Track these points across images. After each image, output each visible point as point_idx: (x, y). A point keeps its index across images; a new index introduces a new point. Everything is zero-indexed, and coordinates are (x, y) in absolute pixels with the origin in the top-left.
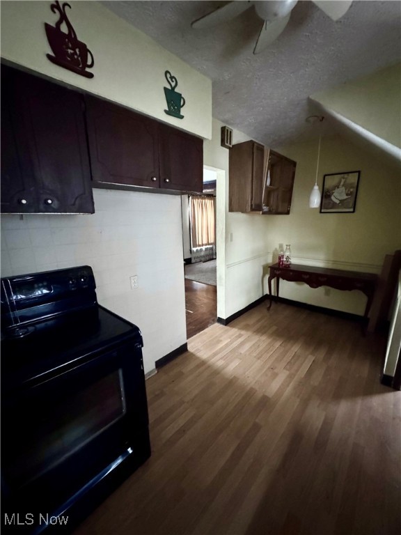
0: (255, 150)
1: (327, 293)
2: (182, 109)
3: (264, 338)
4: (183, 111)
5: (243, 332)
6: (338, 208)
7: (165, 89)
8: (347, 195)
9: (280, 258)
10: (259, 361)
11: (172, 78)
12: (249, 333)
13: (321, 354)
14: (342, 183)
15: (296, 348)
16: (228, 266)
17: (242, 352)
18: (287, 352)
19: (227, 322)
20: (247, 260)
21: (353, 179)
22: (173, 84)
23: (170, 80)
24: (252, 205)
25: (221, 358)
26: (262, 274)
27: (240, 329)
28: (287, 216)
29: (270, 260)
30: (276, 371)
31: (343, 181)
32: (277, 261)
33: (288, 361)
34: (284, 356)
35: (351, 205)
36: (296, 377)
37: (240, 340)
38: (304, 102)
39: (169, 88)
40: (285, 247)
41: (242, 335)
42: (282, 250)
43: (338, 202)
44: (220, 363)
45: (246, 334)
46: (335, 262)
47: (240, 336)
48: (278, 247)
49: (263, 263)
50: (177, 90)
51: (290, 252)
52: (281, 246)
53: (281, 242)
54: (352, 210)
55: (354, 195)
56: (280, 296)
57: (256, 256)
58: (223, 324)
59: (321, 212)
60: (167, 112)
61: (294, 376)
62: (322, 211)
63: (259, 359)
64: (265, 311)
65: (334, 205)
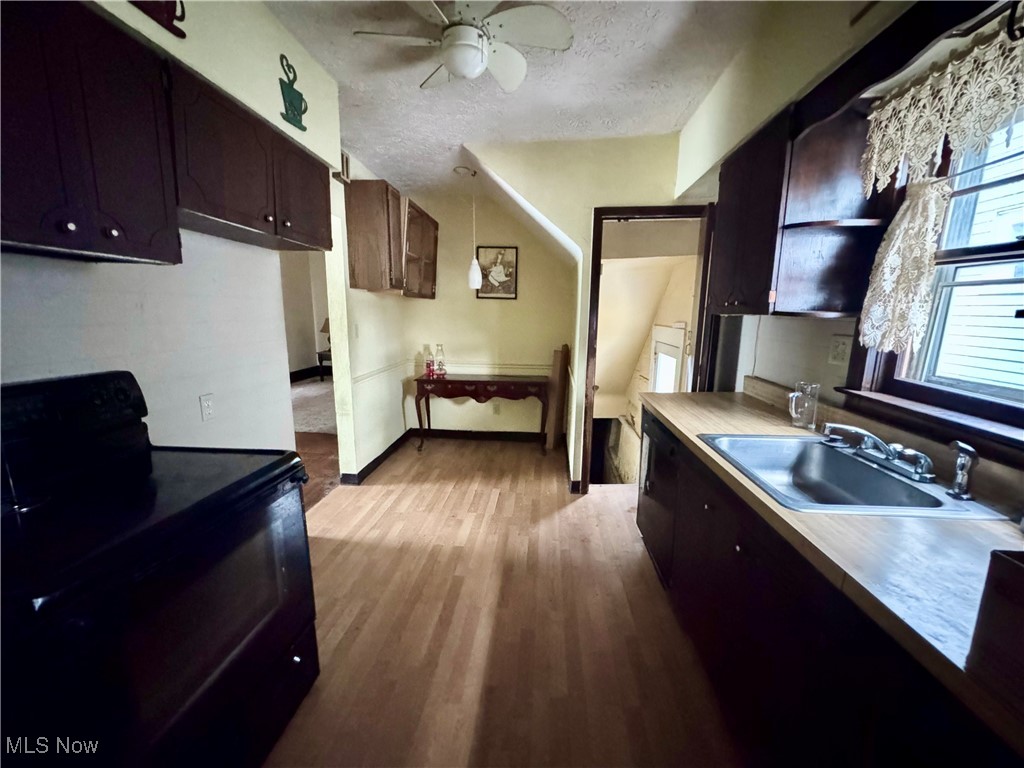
0: (390, 197)
1: (497, 410)
2: (303, 116)
3: (427, 486)
4: (306, 119)
5: (392, 487)
6: (497, 292)
7: (281, 80)
8: (506, 276)
9: (428, 366)
10: (432, 514)
11: (290, 67)
12: (403, 486)
13: (506, 484)
14: (499, 261)
15: (475, 486)
16: (355, 380)
17: (402, 511)
18: (465, 493)
19: (361, 478)
20: (380, 371)
21: (510, 255)
22: (291, 76)
23: (286, 68)
24: (391, 279)
25: (373, 528)
26: (401, 396)
27: (386, 484)
28: (431, 301)
29: (411, 372)
30: (459, 517)
31: (500, 257)
32: (424, 371)
33: (470, 502)
34: (463, 499)
35: (512, 289)
36: (487, 515)
37: (393, 497)
38: (457, 148)
39: (286, 79)
40: (433, 350)
41: (392, 491)
42: (430, 354)
43: (497, 284)
44: (375, 534)
45: (398, 489)
46: (501, 366)
47: (389, 493)
48: (421, 350)
49: (403, 377)
50: (296, 86)
51: (443, 355)
52: (427, 348)
53: (426, 342)
54: (513, 296)
55: (514, 276)
56: (432, 427)
57: (392, 364)
58: (354, 484)
59: (478, 297)
60: (285, 117)
61: (484, 516)
62: (480, 295)
63: (430, 512)
64: (416, 452)
65: (493, 289)
